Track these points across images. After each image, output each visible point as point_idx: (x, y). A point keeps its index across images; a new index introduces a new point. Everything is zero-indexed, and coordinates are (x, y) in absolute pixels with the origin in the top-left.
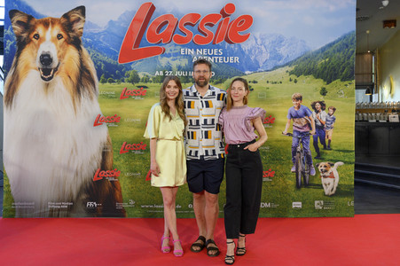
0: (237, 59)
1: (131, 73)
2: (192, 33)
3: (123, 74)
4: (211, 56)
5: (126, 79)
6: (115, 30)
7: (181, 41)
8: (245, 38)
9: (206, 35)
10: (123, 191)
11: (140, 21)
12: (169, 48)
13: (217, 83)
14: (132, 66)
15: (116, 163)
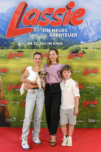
0: (76, 35)
1: (14, 43)
2: (49, 20)
3: (9, 44)
4: (60, 33)
5: (11, 47)
6: (4, 19)
7: (43, 24)
8: (81, 22)
9: (57, 21)
10: (9, 112)
11: (18, 13)
12: (35, 28)
13: (64, 49)
14: (14, 39)
15: (6, 96)
